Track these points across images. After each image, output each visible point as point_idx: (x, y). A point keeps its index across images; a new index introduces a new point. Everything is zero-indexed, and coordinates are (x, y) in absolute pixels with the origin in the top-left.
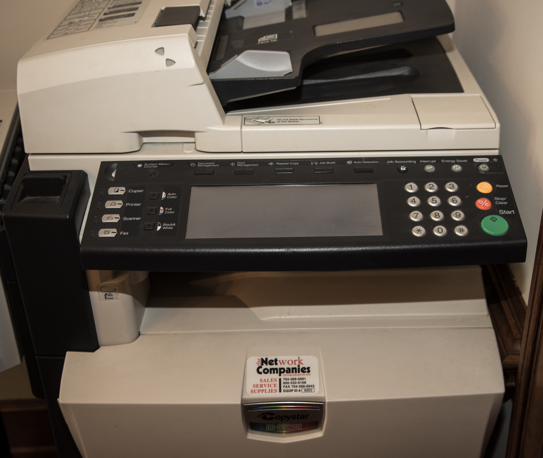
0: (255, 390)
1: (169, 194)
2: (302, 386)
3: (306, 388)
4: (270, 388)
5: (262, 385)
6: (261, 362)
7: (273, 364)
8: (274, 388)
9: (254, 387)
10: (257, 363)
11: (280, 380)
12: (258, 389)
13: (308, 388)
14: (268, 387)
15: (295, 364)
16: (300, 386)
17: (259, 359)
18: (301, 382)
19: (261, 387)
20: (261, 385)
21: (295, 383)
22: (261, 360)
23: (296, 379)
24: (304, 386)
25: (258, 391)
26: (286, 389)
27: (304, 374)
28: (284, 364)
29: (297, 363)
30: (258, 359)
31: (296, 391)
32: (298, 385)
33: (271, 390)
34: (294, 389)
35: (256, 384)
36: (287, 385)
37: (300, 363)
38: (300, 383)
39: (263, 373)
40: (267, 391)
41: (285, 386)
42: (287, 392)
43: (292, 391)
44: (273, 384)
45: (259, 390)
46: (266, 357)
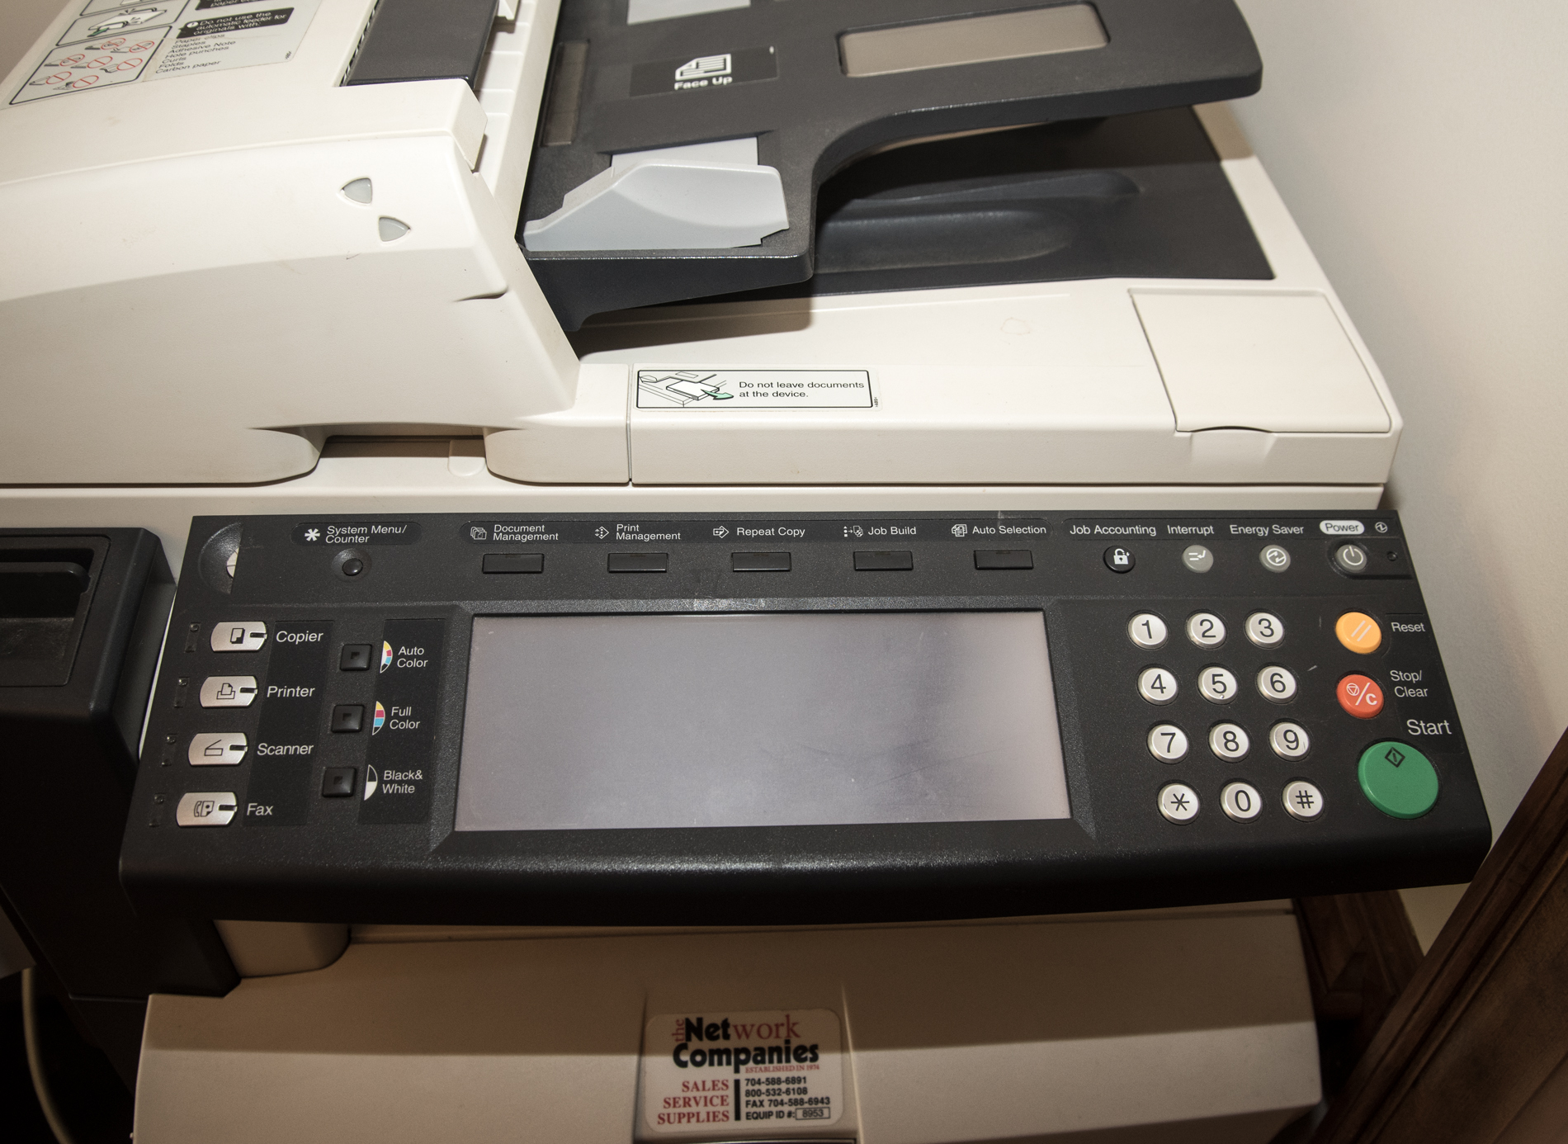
0: (669, 1115)
1: (403, 650)
2: (796, 1100)
3: (806, 1106)
4: (710, 1108)
5: (687, 1100)
6: (683, 1031)
7: (717, 1038)
8: (721, 1109)
9: (667, 1106)
10: (673, 1034)
11: (737, 1083)
12: (677, 1110)
13: (814, 1106)
14: (706, 1105)
15: (777, 1036)
16: (790, 1100)
17: (681, 1022)
18: (793, 1089)
19: (685, 1106)
20: (684, 1098)
21: (777, 1092)
22: (684, 1026)
23: (779, 1081)
24: (802, 1102)
25: (677, 1116)
26: (755, 1109)
27: (802, 1064)
28: (748, 1036)
29: (783, 1032)
30: (678, 1021)
31: (781, 1114)
32: (785, 1098)
33: (714, 1113)
34: (774, 1109)
35: (672, 1096)
36: (757, 1098)
37: (792, 1034)
38: (792, 1092)
39: (690, 1064)
40: (703, 1116)
41: (751, 1103)
42: (756, 1118)
43: (768, 1115)
44: (717, 1097)
45: (679, 1114)
46: (699, 1015)
